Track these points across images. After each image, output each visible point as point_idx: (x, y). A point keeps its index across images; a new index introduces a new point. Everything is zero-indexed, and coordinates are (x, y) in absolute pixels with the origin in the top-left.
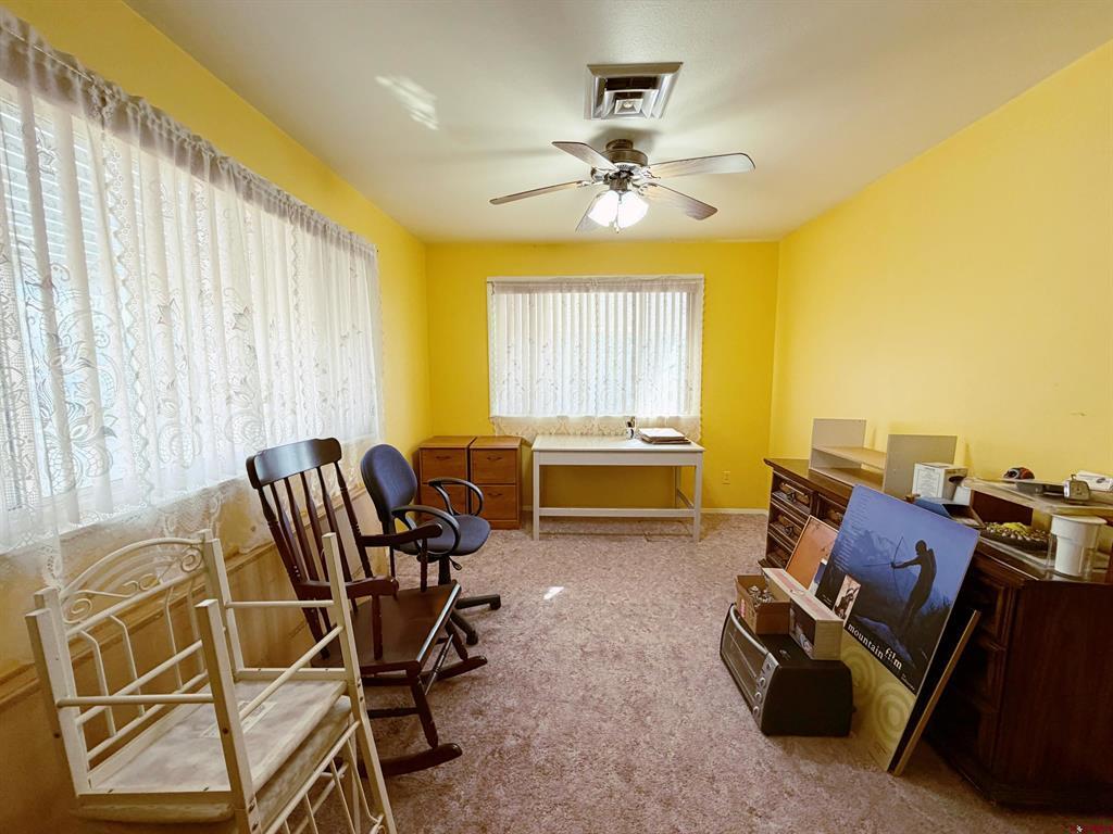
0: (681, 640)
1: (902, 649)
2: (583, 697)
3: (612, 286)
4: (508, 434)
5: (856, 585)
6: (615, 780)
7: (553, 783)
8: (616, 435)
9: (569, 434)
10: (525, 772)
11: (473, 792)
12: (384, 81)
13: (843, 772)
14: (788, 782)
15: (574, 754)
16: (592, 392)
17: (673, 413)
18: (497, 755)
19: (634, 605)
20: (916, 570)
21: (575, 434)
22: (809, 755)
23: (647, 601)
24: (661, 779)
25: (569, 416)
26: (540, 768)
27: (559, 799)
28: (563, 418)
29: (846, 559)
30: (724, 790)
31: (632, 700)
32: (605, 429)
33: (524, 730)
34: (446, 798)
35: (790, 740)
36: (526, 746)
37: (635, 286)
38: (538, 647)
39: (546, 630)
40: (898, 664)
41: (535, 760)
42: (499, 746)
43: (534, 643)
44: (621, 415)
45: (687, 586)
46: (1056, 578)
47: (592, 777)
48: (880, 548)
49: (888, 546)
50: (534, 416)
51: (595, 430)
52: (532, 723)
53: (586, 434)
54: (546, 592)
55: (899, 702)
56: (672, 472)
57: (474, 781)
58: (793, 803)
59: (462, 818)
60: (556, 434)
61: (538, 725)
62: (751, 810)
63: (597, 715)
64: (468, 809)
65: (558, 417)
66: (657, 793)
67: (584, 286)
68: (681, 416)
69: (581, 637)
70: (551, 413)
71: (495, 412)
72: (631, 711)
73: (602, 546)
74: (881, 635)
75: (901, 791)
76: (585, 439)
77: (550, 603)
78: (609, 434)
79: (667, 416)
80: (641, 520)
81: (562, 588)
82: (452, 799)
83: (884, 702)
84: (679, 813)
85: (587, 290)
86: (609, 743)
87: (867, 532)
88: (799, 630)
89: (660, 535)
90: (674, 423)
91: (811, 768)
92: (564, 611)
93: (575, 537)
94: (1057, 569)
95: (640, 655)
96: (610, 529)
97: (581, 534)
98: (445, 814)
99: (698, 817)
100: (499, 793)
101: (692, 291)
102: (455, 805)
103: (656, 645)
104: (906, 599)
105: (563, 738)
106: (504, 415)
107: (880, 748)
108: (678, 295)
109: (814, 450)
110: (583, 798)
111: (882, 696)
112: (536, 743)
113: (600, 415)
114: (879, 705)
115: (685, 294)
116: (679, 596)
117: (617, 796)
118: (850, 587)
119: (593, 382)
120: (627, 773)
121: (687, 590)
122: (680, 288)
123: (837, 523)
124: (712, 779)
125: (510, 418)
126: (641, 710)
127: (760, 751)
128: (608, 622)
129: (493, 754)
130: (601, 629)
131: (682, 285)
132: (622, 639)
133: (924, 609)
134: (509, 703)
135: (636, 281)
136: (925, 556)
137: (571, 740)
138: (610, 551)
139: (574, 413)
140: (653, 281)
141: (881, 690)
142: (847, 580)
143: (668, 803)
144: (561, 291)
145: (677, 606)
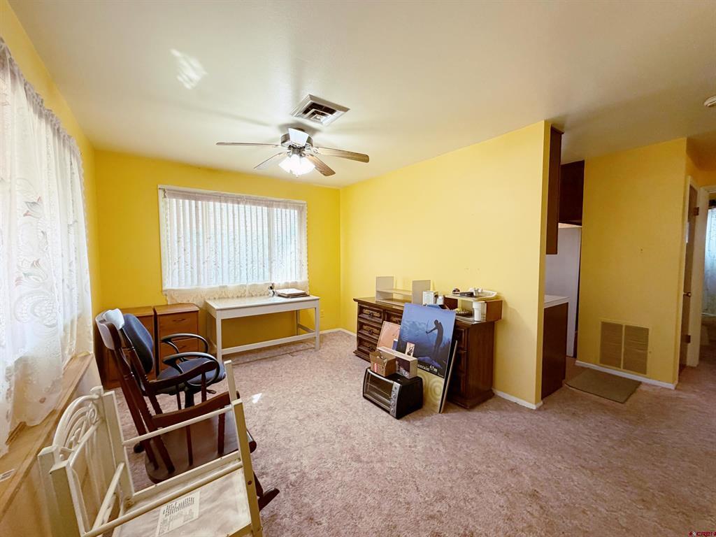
0: (342, 397)
1: (436, 364)
2: (315, 440)
3: (256, 202)
4: (180, 302)
5: (413, 345)
6: (355, 465)
7: (329, 481)
8: (261, 295)
9: (228, 298)
10: (312, 485)
11: (291, 508)
12: (176, 53)
13: (427, 419)
14: (415, 431)
15: (330, 465)
16: (244, 269)
17: (293, 280)
18: (291, 487)
19: (308, 389)
20: (436, 332)
21: (233, 297)
22: (415, 419)
23: (314, 385)
24: (373, 454)
25: (228, 285)
26: (318, 479)
27: (337, 485)
28: (224, 287)
29: (406, 336)
30: (397, 445)
31: (339, 430)
32: (253, 292)
33: (296, 468)
34: (278, 521)
35: (406, 417)
36: (303, 475)
37: (269, 204)
38: (271, 428)
39: (269, 418)
40: (436, 370)
41: (313, 477)
42: (289, 482)
43: (267, 426)
44: (263, 283)
45: (328, 372)
46: (475, 323)
47: (345, 469)
48: (420, 327)
49: (423, 325)
50: (201, 287)
51: (247, 293)
52: (298, 463)
53: (241, 297)
54: (253, 399)
55: (438, 384)
56: (295, 314)
57: (288, 505)
58: (420, 437)
59: (295, 522)
60: (219, 298)
61: (302, 463)
62: (410, 447)
63: (327, 444)
64: (296, 517)
65: (220, 287)
66: (375, 460)
67: (237, 200)
68: (297, 281)
69: (293, 414)
70: (214, 284)
71: (167, 286)
72: (340, 435)
73: (268, 365)
74: (426, 361)
75: (445, 417)
76: (239, 300)
77: (259, 404)
78: (256, 295)
79: (290, 282)
80: (280, 346)
81: (260, 394)
82: (282, 518)
83: (433, 387)
84: (388, 462)
85: (238, 203)
86: (342, 452)
87: (414, 322)
88: (401, 369)
89: (297, 351)
90: (294, 286)
91: (418, 423)
92: (272, 405)
93: (246, 364)
94: (476, 320)
95: (329, 410)
96: (264, 355)
97: (248, 362)
98: (284, 527)
99: (395, 459)
100: (306, 500)
101: (301, 210)
102: (286, 521)
103: (332, 403)
104: (434, 344)
105: (319, 461)
106: (175, 287)
107: (435, 405)
108: (292, 211)
109: (378, 292)
110: (347, 479)
111: (432, 385)
112: (306, 470)
113: (250, 284)
114: (431, 389)
115: (296, 211)
116: (328, 378)
117: (360, 470)
118: (410, 346)
119: (244, 262)
120: (358, 459)
121: (329, 374)
122: (294, 207)
123: (399, 322)
124: (391, 444)
125: (180, 290)
126: (346, 432)
127: (400, 426)
128: (301, 401)
129: (288, 487)
130: (300, 407)
131: (295, 206)
132: (315, 407)
133: (442, 346)
134: (277, 461)
135: (270, 201)
136: (438, 325)
137: (324, 460)
138: (275, 367)
139: (231, 284)
140: (279, 202)
141: (431, 383)
142: (408, 344)
143: (381, 461)
144: (220, 202)
145: (329, 382)
